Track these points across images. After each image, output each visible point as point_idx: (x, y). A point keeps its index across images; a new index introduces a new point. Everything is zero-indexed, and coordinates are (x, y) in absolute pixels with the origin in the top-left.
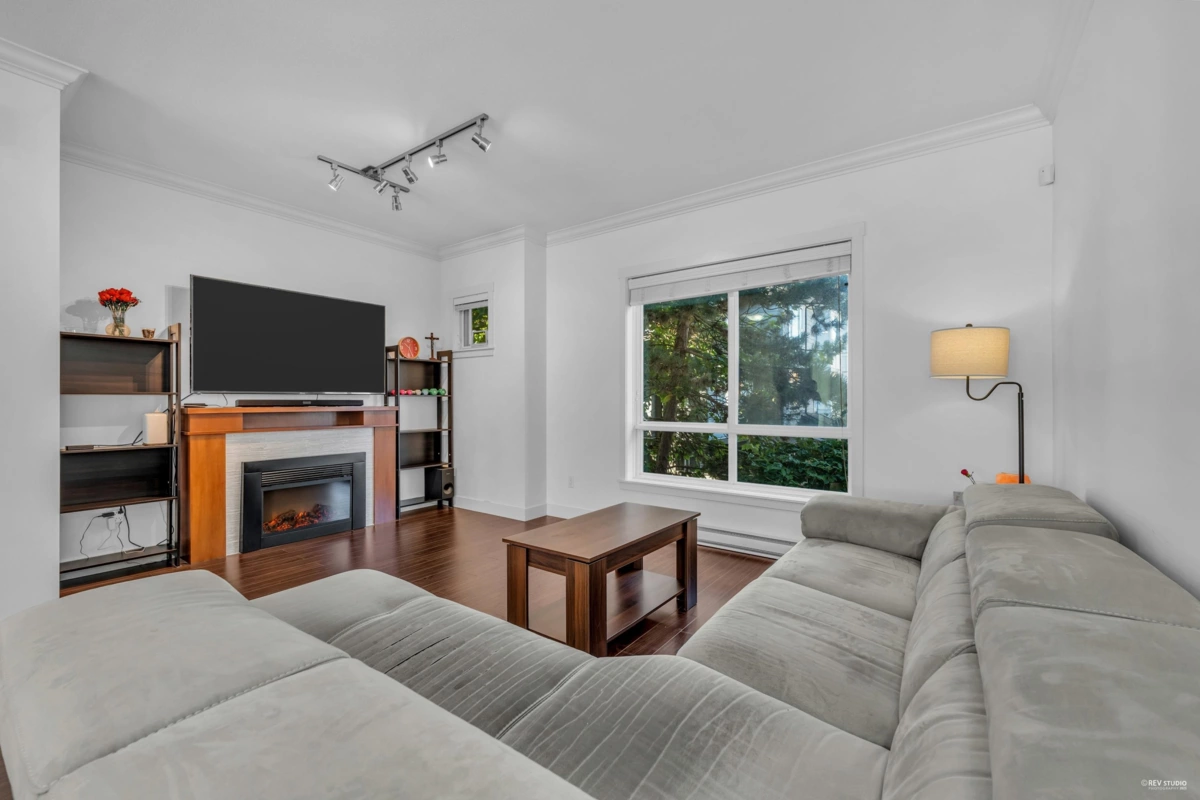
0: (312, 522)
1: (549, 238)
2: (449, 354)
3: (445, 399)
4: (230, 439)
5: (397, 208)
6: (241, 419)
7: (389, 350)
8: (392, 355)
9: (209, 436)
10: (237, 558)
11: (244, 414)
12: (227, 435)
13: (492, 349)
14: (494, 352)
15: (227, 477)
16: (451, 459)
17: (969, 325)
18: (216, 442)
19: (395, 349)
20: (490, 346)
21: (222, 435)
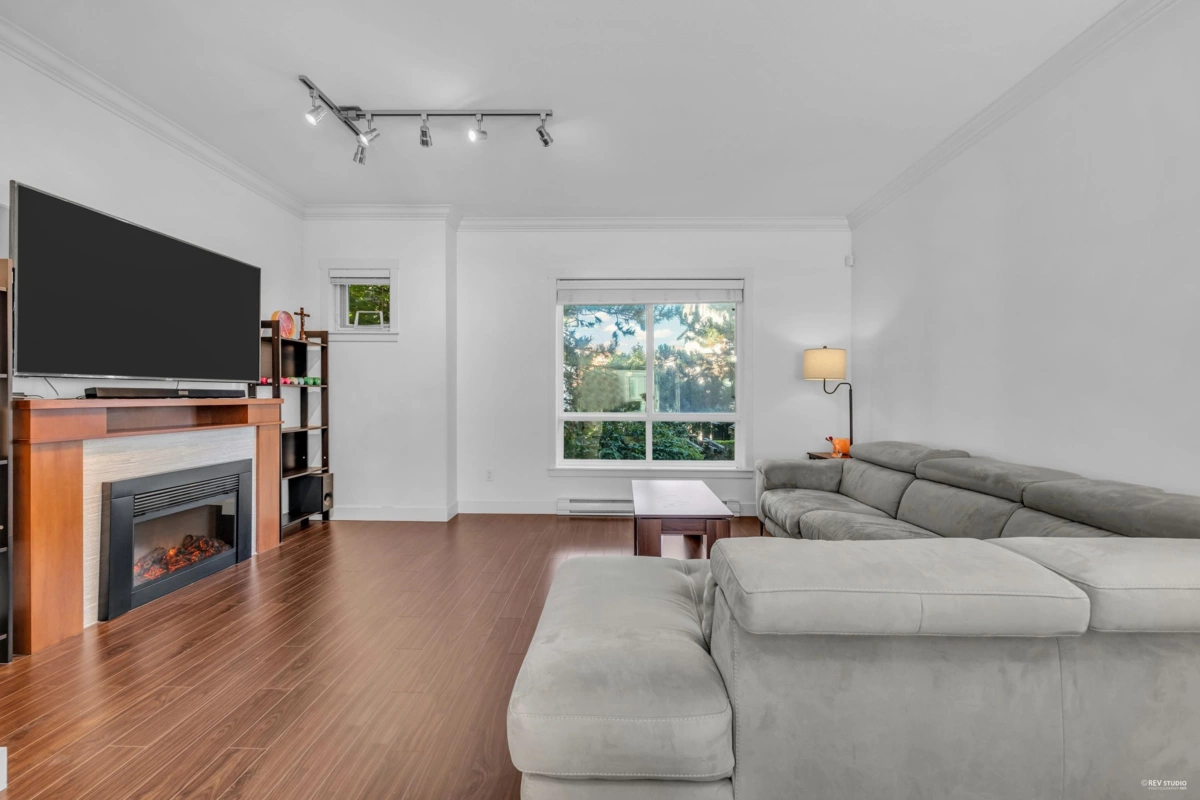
0: (189, 560)
1: (462, 223)
2: (324, 336)
3: (314, 393)
4: (88, 447)
5: (361, 160)
6: (104, 417)
7: (266, 325)
8: (266, 333)
9: (58, 445)
10: (96, 630)
11: (108, 408)
12: (84, 442)
13: (397, 334)
14: (399, 338)
15: (85, 507)
16: (325, 463)
17: (825, 347)
18: (68, 453)
19: (273, 325)
20: (392, 330)
21: (78, 442)
